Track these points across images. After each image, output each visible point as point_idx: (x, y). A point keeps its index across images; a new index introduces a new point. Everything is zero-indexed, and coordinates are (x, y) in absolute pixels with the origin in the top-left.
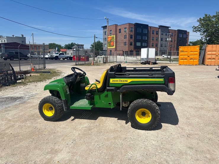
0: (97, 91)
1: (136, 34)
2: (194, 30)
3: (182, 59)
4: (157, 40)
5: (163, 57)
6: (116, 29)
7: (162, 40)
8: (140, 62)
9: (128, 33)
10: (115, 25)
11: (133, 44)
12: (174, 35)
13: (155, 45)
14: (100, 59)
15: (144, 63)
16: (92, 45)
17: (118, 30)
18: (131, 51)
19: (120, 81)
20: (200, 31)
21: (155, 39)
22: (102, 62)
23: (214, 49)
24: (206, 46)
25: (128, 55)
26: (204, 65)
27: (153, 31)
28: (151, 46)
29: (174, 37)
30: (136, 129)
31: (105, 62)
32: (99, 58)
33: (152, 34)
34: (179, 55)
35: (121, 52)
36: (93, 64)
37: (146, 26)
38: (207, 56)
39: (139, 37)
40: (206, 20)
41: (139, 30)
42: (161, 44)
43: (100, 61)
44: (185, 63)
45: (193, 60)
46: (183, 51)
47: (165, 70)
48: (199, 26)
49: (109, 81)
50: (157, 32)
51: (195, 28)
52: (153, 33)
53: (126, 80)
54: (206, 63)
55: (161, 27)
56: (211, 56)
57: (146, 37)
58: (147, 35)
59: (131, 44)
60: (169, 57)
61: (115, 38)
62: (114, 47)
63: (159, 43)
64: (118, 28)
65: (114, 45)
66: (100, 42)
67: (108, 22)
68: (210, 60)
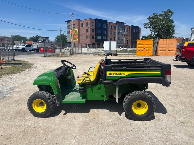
0: (90, 84)
1: (97, 28)
2: (145, 26)
3: (140, 51)
4: (115, 34)
5: (120, 49)
6: (79, 24)
7: (119, 34)
8: (102, 53)
9: (90, 27)
10: (78, 20)
11: (94, 37)
12: (128, 30)
13: (113, 39)
14: (67, 50)
15: (106, 54)
16: (56, 38)
17: (81, 25)
18: (93, 44)
19: (117, 74)
20: (149, 27)
21: (113, 33)
22: (69, 54)
23: (165, 42)
24: (158, 40)
25: (90, 47)
26: (157, 55)
27: (111, 26)
28: (110, 39)
29: (128, 32)
30: (132, 120)
31: (71, 53)
32: (66, 50)
33: (110, 29)
34: (137, 47)
35: (85, 45)
36: (61, 55)
37: (105, 22)
38: (160, 49)
39: (100, 32)
40: (155, 18)
41: (100, 25)
42: (119, 38)
43: (67, 53)
44: (142, 54)
45: (148, 52)
46: (140, 44)
47: (148, 62)
48: (149, 23)
49: (106, 74)
50: (115, 27)
51: (146, 25)
52: (111, 28)
53: (123, 73)
54: (159, 54)
55: (118, 23)
56: (162, 48)
57: (106, 31)
58: (106, 29)
59: (93, 38)
60: (125, 49)
61: (78, 32)
62: (78, 40)
63: (117, 37)
64: (81, 23)
65: (77, 38)
66: (64, 35)
67: (73, 17)
68: (162, 52)
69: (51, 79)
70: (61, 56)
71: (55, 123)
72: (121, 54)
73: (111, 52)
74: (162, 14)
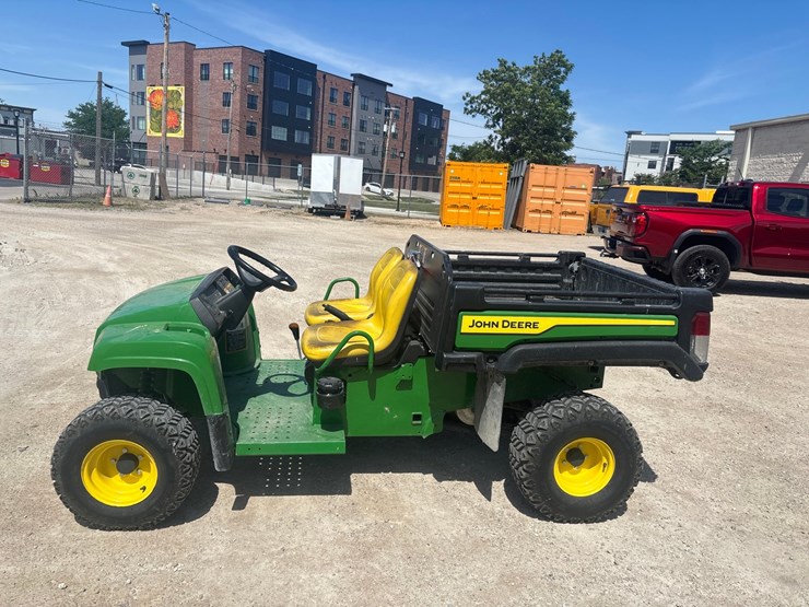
1: (270, 92)
2: (469, 107)
3: (455, 206)
4: (345, 125)
5: (368, 189)
6: (189, 62)
7: (362, 127)
9: (238, 83)
10: (183, 45)
11: (259, 131)
12: (402, 116)
13: (337, 144)
14: (138, 181)
16: (72, 115)
17: (197, 69)
18: (252, 158)
19: (506, 324)
20: (484, 112)
21: (339, 121)
22: (145, 195)
23: (550, 180)
24: (527, 169)
25: (236, 171)
26: (520, 229)
27: (332, 90)
28: (324, 145)
29: (402, 123)
31: (157, 194)
32: (131, 175)
33: (327, 101)
35: (212, 159)
36: (111, 200)
37: (307, 69)
38: (531, 203)
39: (282, 109)
40: (502, 80)
41: (282, 81)
42: (361, 143)
43: (136, 191)
45: (486, 212)
46: (456, 179)
48: (483, 97)
49: (456, 323)
50: (347, 94)
51: (471, 102)
52: (332, 99)
53: (532, 320)
54: (527, 225)
55: (359, 77)
56: (539, 201)
57: (309, 110)
58: (311, 102)
59: (251, 131)
60: (388, 191)
61: (183, 98)
62: (180, 135)
63: (353, 136)
64: (199, 60)
65: (178, 127)
66: (111, 104)
67: (167, 28)
68: (538, 215)
69: (184, 339)
70: (112, 204)
71: (209, 554)
72: (379, 215)
73: (340, 203)
74: (532, 65)
